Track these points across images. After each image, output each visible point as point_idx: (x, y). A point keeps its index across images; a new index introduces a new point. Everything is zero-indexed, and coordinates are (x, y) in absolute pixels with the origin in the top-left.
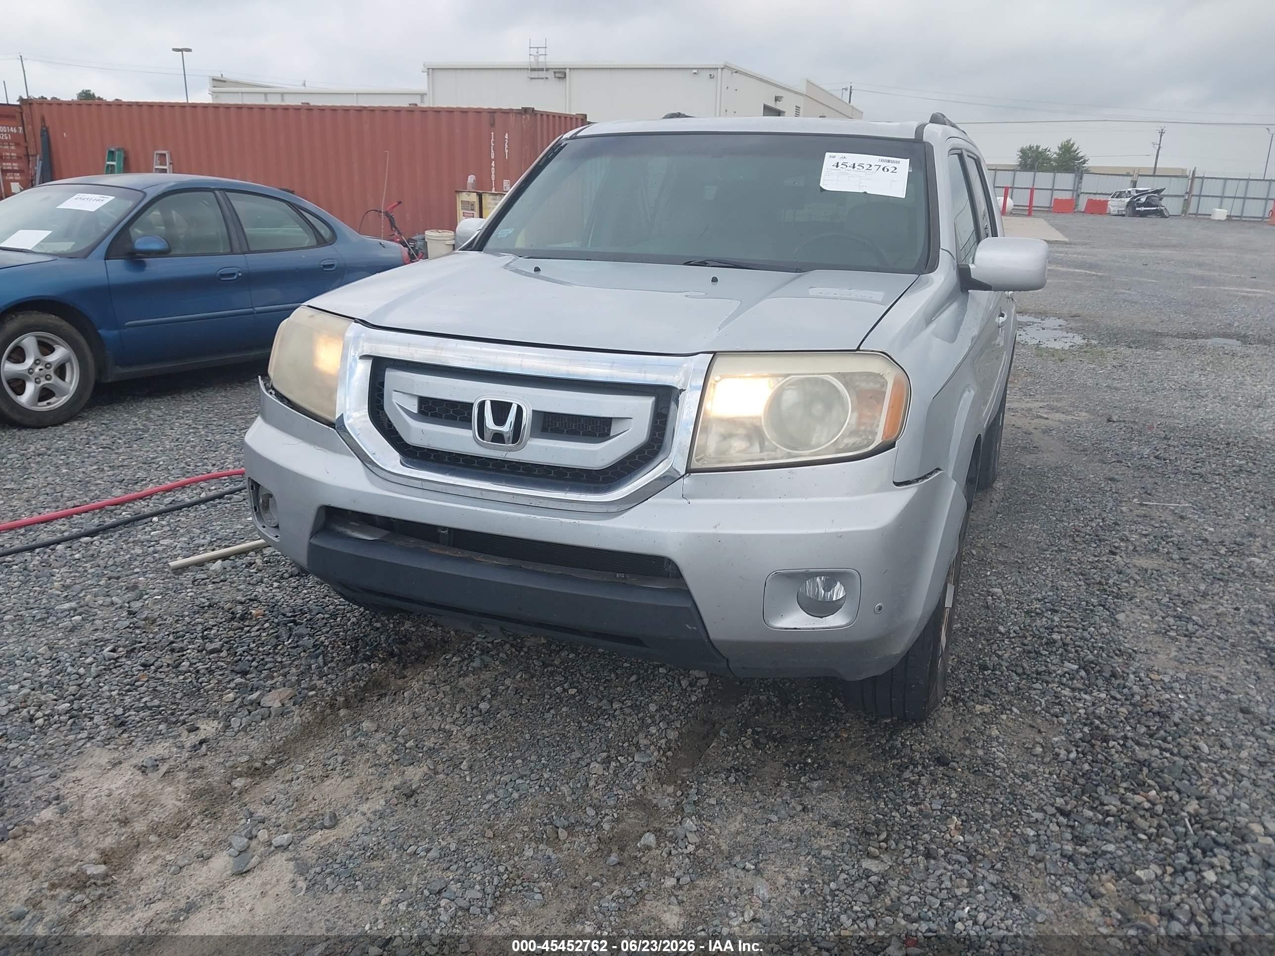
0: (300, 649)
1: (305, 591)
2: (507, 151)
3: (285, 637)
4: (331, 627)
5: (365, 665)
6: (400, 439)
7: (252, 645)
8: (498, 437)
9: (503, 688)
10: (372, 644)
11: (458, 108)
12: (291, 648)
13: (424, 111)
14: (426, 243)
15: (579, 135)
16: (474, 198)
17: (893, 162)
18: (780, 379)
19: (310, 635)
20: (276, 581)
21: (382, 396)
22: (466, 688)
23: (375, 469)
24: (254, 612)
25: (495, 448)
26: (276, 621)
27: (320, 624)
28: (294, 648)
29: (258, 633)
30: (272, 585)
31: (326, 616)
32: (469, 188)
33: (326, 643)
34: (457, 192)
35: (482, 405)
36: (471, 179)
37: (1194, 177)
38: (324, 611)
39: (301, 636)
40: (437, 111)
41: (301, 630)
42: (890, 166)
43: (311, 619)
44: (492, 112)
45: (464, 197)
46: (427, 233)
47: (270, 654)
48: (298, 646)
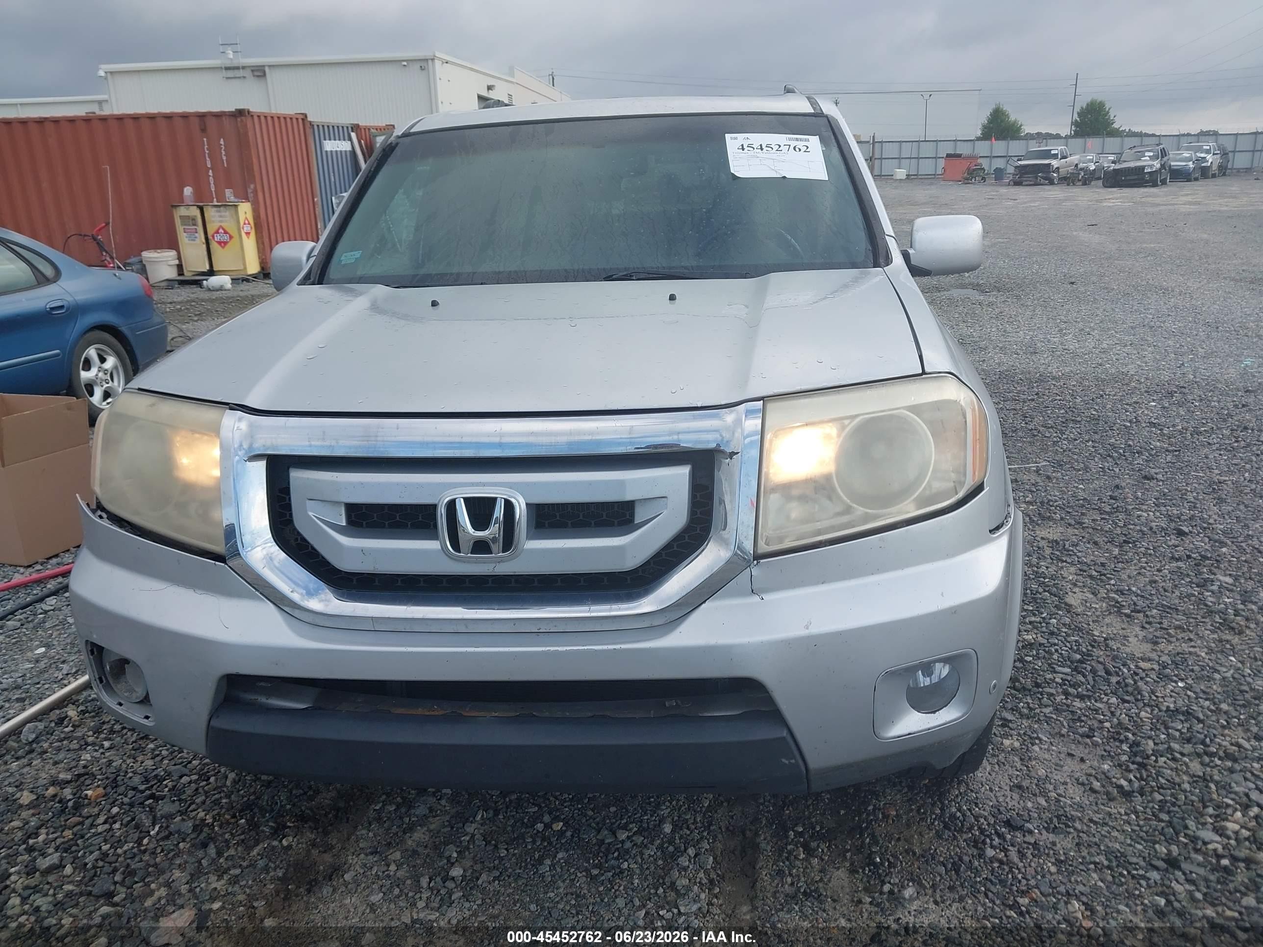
0: (175, 838)
1: (151, 746)
2: (224, 158)
3: (147, 822)
4: (206, 792)
5: (275, 843)
6: (324, 563)
7: (105, 847)
8: (481, 547)
9: (468, 838)
10: (272, 810)
11: (159, 113)
12: (163, 839)
13: (104, 119)
14: (144, 266)
15: (412, 131)
16: (195, 212)
17: (801, 140)
18: (846, 422)
19: (181, 813)
20: (106, 739)
21: (288, 507)
22: (420, 849)
23: (296, 613)
24: (89, 793)
25: (477, 562)
26: (126, 800)
27: (189, 791)
28: (167, 838)
29: (107, 826)
30: (102, 746)
31: (194, 777)
32: (188, 201)
33: (209, 820)
34: (173, 206)
35: (451, 506)
36: (188, 191)
37: (874, 143)
38: (187, 771)
39: (170, 817)
40: (120, 119)
41: (165, 807)
42: (800, 145)
43: (174, 786)
44: (202, 116)
45: (182, 211)
46: (146, 254)
47: (135, 855)
48: (171, 834)
